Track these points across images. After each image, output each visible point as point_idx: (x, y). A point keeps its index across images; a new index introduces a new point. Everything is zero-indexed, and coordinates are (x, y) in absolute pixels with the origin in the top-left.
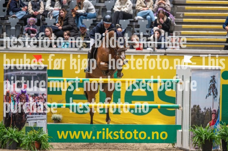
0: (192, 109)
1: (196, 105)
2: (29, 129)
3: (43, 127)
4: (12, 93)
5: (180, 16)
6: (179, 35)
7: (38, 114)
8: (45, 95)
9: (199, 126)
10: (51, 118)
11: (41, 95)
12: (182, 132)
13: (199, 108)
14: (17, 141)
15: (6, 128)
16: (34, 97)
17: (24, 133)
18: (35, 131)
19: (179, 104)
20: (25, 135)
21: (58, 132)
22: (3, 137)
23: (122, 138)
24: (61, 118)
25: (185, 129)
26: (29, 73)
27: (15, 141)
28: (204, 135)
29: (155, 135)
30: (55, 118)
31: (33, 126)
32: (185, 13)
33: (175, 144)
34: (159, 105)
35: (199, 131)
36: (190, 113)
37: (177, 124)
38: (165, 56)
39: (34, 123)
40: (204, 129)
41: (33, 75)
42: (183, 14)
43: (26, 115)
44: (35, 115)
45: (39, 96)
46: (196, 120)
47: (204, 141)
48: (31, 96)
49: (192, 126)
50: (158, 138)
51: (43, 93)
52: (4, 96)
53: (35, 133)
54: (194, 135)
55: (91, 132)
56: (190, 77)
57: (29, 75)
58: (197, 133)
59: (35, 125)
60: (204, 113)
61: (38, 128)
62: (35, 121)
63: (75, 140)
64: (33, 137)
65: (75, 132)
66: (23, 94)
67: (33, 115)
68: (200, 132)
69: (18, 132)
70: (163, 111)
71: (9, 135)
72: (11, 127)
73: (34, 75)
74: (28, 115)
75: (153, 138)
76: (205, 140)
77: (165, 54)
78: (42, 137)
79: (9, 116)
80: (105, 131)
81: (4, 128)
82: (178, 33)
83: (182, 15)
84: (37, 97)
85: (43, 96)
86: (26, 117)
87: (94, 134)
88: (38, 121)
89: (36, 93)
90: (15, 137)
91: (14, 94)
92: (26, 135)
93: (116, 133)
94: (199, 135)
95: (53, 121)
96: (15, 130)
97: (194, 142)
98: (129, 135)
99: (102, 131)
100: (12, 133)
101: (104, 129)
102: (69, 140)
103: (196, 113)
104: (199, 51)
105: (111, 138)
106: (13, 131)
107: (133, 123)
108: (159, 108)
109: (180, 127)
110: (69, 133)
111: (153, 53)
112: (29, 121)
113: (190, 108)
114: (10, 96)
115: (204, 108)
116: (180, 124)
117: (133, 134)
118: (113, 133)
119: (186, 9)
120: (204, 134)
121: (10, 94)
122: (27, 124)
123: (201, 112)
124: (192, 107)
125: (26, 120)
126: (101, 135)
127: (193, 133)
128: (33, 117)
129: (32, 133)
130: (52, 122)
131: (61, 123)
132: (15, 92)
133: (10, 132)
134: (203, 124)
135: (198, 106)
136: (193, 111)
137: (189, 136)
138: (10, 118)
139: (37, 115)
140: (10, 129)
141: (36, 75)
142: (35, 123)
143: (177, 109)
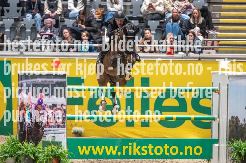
0: (230, 120)
1: (234, 117)
2: (46, 144)
3: (62, 142)
4: (27, 103)
5: (217, 16)
6: (214, 37)
7: (57, 127)
8: (65, 106)
9: (238, 139)
10: (71, 132)
11: (60, 105)
12: (218, 147)
13: (237, 120)
14: (33, 158)
15: (21, 143)
16: (52, 108)
17: (41, 148)
18: (53, 146)
19: (215, 115)
20: (42, 151)
21: (79, 147)
22: (17, 153)
23: (151, 154)
24: (82, 131)
25: (221, 143)
26: (46, 81)
27: (30, 158)
28: (243, 150)
29: (189, 150)
30: (76, 131)
31: (51, 141)
32: (222, 13)
33: (211, 160)
34: (193, 117)
35: (237, 145)
36: (227, 125)
37: (214, 138)
38: (200, 61)
39: (52, 138)
40: (244, 143)
41: (50, 83)
42: (220, 14)
43: (43, 129)
44: (53, 128)
45: (57, 107)
46: (234, 133)
47: (243, 157)
48: (49, 106)
49: (230, 140)
50: (191, 154)
51: (63, 103)
52: (19, 107)
53: (53, 148)
54: (232, 150)
55: (116, 147)
56: (228, 85)
57: (46, 83)
58: (236, 148)
59: (53, 140)
60: (243, 125)
61: (57, 142)
62: (54, 135)
63: (98, 157)
64: (50, 153)
65: (98, 147)
66: (40, 105)
67: (51, 128)
68: (239, 146)
69: (34, 147)
70: (198, 123)
71: (24, 151)
72: (26, 141)
73: (52, 83)
74: (46, 128)
75: (186, 154)
76: (244, 155)
77: (200, 59)
78: (61, 153)
79: (24, 129)
80: (132, 146)
81: (18, 143)
82: (214, 35)
83: (218, 14)
84: (55, 108)
85: (62, 107)
86: (44, 131)
87: (120, 150)
88: (56, 135)
89: (54, 103)
90: (31, 153)
91: (29, 105)
92: (44, 151)
93: (145, 149)
94: (238, 150)
95: (74, 134)
96: (30, 144)
97: (232, 158)
98: (159, 150)
99: (129, 146)
100: (27, 149)
101: (130, 144)
102: (91, 156)
103: (234, 125)
104: (238, 55)
105: (139, 154)
106: (28, 146)
107: (163, 137)
108: (193, 119)
109: (216, 141)
110: (91, 148)
111: (185, 58)
112: (47, 134)
113: (227, 120)
114: (25, 106)
115: (243, 119)
116: (217, 138)
117: (164, 149)
118: (141, 148)
119: (223, 8)
120: (244, 148)
121: (25, 105)
122: (44, 138)
123: (240, 125)
124: (230, 118)
125: (43, 133)
126: (127, 150)
127: (231, 148)
128: (51, 130)
129: (49, 148)
130: (73, 136)
131: (82, 137)
132: (31, 102)
133: (25, 147)
134: (242, 138)
135: (237, 117)
136: (231, 123)
137: (227, 152)
138: (25, 131)
139: (55, 128)
140: (26, 144)
141: (54, 83)
142: (54, 138)
143: (213, 121)
